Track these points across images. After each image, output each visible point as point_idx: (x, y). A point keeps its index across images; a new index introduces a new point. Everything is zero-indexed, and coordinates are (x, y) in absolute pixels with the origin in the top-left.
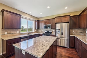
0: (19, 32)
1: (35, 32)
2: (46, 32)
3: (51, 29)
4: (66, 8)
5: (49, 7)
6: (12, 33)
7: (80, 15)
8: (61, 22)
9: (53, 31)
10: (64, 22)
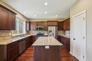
0: (12, 34)
1: (25, 35)
2: (37, 34)
3: (44, 30)
4: (56, 16)
5: (46, 13)
6: (4, 36)
7: (63, 22)
8: (52, 25)
9: (45, 32)
10: (54, 25)
